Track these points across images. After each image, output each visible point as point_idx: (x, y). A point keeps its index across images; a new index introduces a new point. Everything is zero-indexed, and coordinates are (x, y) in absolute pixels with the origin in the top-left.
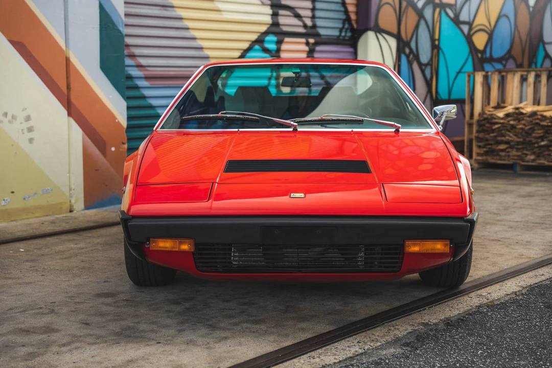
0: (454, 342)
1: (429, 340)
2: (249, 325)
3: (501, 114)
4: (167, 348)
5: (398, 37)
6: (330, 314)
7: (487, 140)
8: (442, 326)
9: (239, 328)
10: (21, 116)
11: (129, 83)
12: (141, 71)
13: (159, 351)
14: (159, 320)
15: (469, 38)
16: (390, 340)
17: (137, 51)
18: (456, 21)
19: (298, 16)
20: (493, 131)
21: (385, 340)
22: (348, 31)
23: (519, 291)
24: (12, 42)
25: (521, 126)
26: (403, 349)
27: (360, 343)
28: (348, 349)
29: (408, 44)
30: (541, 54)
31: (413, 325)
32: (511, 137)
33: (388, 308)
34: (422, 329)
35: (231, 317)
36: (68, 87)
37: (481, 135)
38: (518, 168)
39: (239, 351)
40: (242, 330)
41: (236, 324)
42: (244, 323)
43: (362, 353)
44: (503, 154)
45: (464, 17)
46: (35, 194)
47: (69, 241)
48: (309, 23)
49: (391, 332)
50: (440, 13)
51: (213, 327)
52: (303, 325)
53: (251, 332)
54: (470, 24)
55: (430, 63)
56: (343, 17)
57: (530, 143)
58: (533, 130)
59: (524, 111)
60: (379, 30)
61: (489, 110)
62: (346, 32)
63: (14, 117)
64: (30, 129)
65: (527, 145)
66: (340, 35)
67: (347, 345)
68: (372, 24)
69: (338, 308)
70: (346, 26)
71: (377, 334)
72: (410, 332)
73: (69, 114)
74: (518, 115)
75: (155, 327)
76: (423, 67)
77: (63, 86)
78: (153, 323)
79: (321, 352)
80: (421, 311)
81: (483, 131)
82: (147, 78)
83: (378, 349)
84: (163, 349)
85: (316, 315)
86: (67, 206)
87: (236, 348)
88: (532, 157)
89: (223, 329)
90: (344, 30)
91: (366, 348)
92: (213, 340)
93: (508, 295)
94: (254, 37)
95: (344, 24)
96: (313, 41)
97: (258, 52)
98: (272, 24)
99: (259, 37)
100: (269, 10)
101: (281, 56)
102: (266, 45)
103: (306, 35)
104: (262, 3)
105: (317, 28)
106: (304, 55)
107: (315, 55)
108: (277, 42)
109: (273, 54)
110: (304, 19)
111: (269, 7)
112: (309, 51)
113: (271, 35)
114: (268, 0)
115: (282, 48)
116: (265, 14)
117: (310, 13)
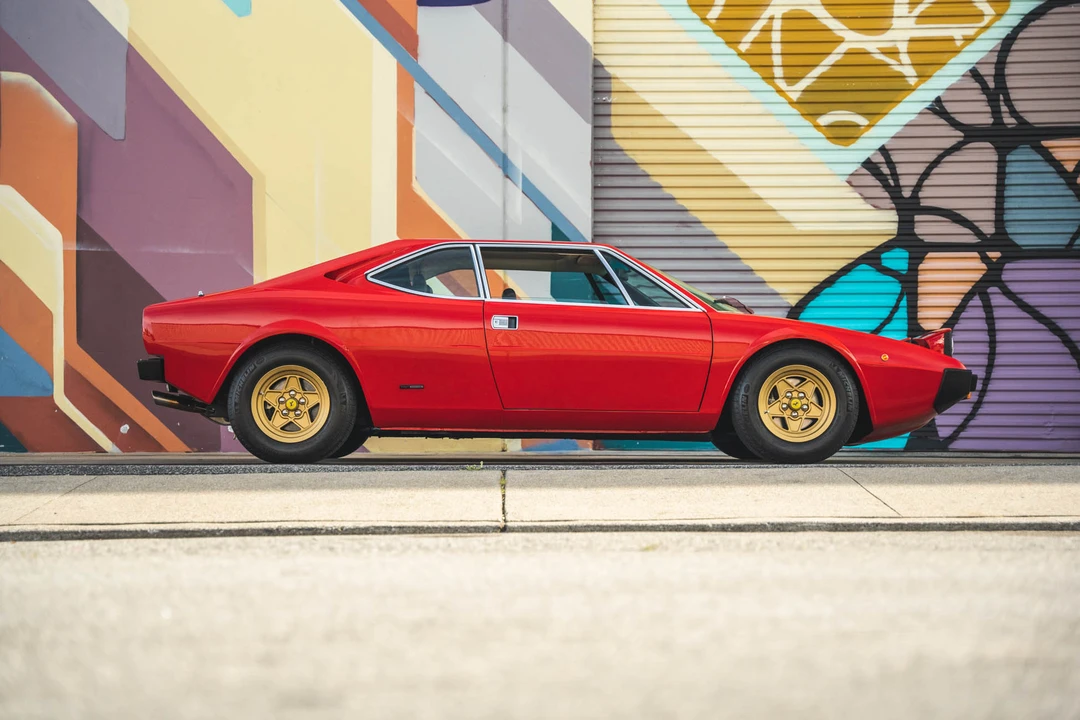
19: (962, 221)
48: (988, 229)
66: (1071, 244)
94: (862, 252)
96: (998, 254)
97: (865, 273)
98: (899, 234)
99: (868, 253)
100: (893, 216)
101: (920, 278)
102: (886, 263)
103: (982, 246)
104: (877, 208)
105: (1011, 237)
106: (977, 276)
107: (1005, 276)
108: (910, 258)
109: (903, 275)
110: (976, 224)
111: (894, 212)
112: (989, 270)
113: (897, 250)
114: (889, 203)
115: (921, 266)
116: (884, 222)
117: (991, 215)
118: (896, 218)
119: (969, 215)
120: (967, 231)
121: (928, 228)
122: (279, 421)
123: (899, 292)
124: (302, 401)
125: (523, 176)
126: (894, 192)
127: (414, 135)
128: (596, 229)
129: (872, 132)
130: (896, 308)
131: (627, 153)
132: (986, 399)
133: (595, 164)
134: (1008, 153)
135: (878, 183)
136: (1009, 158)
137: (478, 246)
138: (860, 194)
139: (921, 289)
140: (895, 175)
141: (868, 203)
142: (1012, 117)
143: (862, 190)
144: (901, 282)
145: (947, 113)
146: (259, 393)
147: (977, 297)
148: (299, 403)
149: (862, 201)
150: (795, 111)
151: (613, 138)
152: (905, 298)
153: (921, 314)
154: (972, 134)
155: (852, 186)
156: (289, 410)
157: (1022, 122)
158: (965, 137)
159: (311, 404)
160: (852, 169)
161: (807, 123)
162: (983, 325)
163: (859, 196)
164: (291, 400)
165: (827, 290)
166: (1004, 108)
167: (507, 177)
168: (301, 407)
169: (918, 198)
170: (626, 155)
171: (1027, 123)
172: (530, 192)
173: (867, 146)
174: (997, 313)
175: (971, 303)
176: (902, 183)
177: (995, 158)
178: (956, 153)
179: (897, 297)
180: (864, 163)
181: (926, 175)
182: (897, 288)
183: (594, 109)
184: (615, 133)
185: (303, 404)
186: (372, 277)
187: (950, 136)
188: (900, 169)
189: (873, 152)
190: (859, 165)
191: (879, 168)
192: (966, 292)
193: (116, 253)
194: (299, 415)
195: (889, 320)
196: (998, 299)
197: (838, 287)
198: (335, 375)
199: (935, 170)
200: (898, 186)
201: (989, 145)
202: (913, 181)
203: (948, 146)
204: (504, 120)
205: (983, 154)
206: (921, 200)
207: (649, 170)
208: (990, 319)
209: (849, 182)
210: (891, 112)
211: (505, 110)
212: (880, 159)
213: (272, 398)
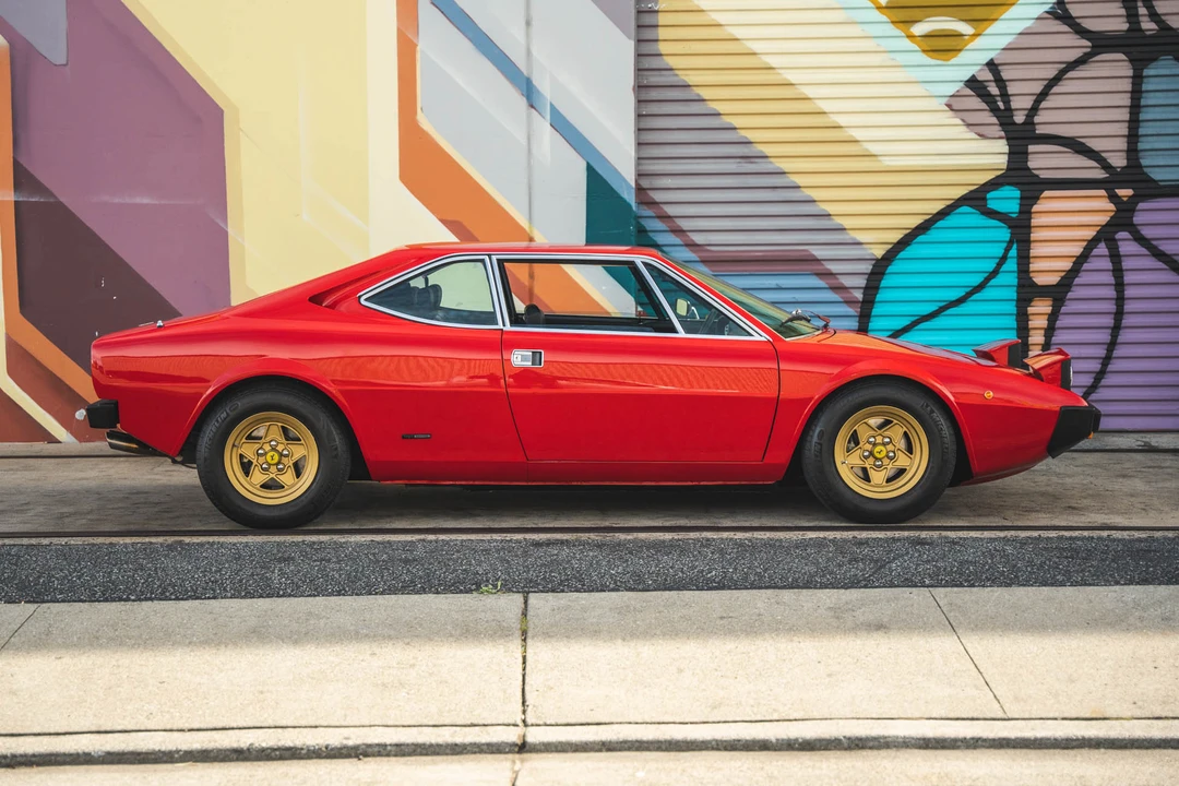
12: (693, 251)
19: (1085, 152)
24: (445, 222)
48: (1119, 161)
82: (705, 262)
94: (959, 192)
96: (1129, 192)
97: (968, 217)
98: (1008, 169)
99: (971, 192)
100: (1002, 146)
101: (1034, 222)
102: (992, 205)
103: (1109, 184)
104: (983, 136)
105: (1145, 170)
106: (1103, 219)
107: (1138, 219)
108: (1021, 198)
109: (1012, 219)
110: (1103, 155)
111: (1004, 142)
112: (1118, 211)
113: (1007, 188)
114: (997, 131)
115: (1035, 208)
116: (993, 154)
117: (1122, 144)
118: (1006, 149)
119: (1095, 145)
120: (1093, 164)
121: (1044, 160)
122: (258, 477)
123: (1008, 239)
124: (285, 452)
125: (551, 105)
126: (1004, 117)
127: (418, 56)
128: (641, 168)
129: (979, 42)
130: (1003, 259)
131: (677, 72)
132: (1111, 367)
133: (640, 87)
134: (1146, 67)
135: (984, 106)
136: (1146, 72)
137: (494, 258)
138: (963, 120)
139: (1034, 236)
140: (1005, 96)
141: (972, 131)
142: (1152, 21)
143: (965, 115)
144: (1010, 227)
145: (1071, 17)
146: (234, 445)
147: (1102, 245)
148: (281, 455)
149: (964, 128)
150: (885, 18)
151: (661, 55)
152: (1015, 246)
153: (1033, 267)
154: (1102, 43)
155: (952, 110)
156: (269, 465)
157: (1164, 27)
158: (1093, 47)
159: (296, 457)
160: (952, 89)
161: (897, 32)
162: (1109, 278)
163: (960, 122)
164: (272, 453)
165: (921, 238)
166: (1142, 11)
167: (532, 106)
168: (285, 460)
169: (1033, 124)
170: (677, 75)
171: (1171, 29)
172: (561, 125)
173: (971, 61)
174: (1126, 264)
175: (1095, 252)
176: (1014, 105)
177: (1130, 73)
178: (1081, 67)
179: (1005, 245)
180: (967, 81)
181: (1043, 95)
182: (1004, 234)
183: (637, 19)
184: (663, 48)
185: (286, 456)
186: (366, 300)
187: (1076, 46)
188: (1012, 89)
189: (979, 68)
190: (962, 84)
191: (986, 87)
192: (1090, 238)
193: (61, 205)
194: (282, 469)
195: (994, 273)
196: (1127, 246)
197: (933, 235)
198: (324, 421)
199: (1055, 89)
200: (1009, 109)
201: (1122, 56)
202: (1028, 103)
203: (1072, 59)
204: (528, 35)
205: (1114, 70)
206: (1037, 127)
207: (705, 93)
208: (1118, 272)
209: (948, 105)
210: (1003, 17)
211: (528, 23)
212: (987, 76)
213: (249, 451)
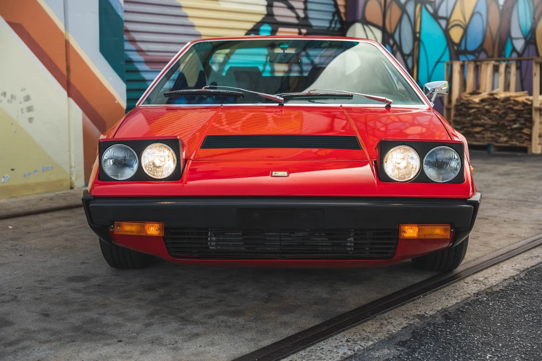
0: (457, 342)
1: (427, 339)
2: (225, 318)
3: (476, 99)
4: (128, 348)
5: (383, 29)
6: (316, 304)
7: (464, 123)
8: (439, 320)
9: (214, 321)
10: (20, 96)
11: (129, 67)
12: (141, 55)
13: (118, 352)
14: (127, 310)
15: (446, 32)
16: (383, 338)
17: (137, 37)
18: (435, 16)
19: (291, 8)
20: (470, 115)
21: (377, 338)
22: (338, 23)
23: (516, 275)
24: (11, 24)
25: (495, 111)
26: (398, 350)
27: (349, 341)
28: (335, 350)
29: (392, 36)
30: (509, 48)
31: (407, 318)
32: (486, 120)
33: (379, 296)
34: (418, 323)
35: (207, 307)
36: (68, 69)
37: (458, 119)
38: (492, 150)
39: (209, 353)
40: (217, 324)
41: (211, 317)
42: (220, 315)
43: (352, 356)
44: (478, 136)
45: (442, 12)
46: (35, 171)
47: (60, 218)
48: (302, 14)
49: (383, 327)
50: (421, 9)
51: (185, 320)
52: (285, 318)
53: (227, 326)
54: (447, 19)
55: (411, 54)
56: (333, 9)
57: (503, 126)
58: (506, 114)
59: (498, 97)
60: (366, 22)
61: (466, 96)
62: (336, 24)
63: (13, 97)
64: (30, 109)
65: (501, 128)
66: (330, 27)
67: (334, 345)
68: (360, 16)
69: (325, 296)
70: (336, 18)
71: (368, 330)
72: (405, 327)
73: (69, 95)
74: (492, 100)
75: (120, 319)
76: (406, 57)
77: (63, 68)
78: (120, 314)
79: (304, 354)
80: (415, 300)
81: (460, 115)
82: (147, 62)
83: (370, 349)
84: (122, 350)
85: (301, 305)
86: (67, 184)
87: (207, 348)
88: (505, 139)
89: (196, 323)
90: (334, 22)
91: (356, 349)
92: (182, 337)
93: (506, 280)
94: (250, 26)
95: (334, 16)
96: (305, 31)
98: (267, 14)
99: (254, 26)
102: (261, 34)
103: (299, 26)
105: (309, 20)
108: (271, 31)
110: (297, 10)
113: (266, 25)
117: (303, 5)
118: (266, 3)
119: (294, 5)
120: (293, 15)
121: (281, 12)
